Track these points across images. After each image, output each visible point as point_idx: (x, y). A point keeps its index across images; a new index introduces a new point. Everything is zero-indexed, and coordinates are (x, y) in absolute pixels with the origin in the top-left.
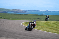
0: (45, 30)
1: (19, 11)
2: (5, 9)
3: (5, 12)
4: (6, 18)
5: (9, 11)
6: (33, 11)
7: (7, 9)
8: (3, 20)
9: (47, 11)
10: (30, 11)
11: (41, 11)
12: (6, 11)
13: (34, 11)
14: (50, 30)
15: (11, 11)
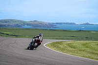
0: (84, 56)
1: (41, 23)
2: (18, 21)
3: (18, 25)
4: (20, 36)
5: (25, 23)
6: (64, 23)
7: (21, 21)
8: (15, 39)
9: (87, 24)
10: (59, 23)
11: (77, 23)
12: (19, 23)
13: (66, 23)
14: (93, 56)
15: (28, 24)
